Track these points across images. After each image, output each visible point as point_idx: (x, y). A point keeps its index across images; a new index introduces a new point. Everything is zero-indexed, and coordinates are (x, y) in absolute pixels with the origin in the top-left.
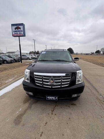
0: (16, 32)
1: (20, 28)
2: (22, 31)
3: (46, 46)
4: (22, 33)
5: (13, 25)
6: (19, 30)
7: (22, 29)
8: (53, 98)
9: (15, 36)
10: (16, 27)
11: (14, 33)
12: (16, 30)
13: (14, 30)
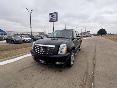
0: (51, 19)
1: (54, 16)
2: (55, 18)
3: (76, 28)
4: (55, 19)
5: (50, 14)
6: (54, 17)
7: (55, 16)
8: (43, 62)
9: (51, 22)
10: (51, 15)
11: (50, 20)
12: (52, 17)
13: (50, 17)
